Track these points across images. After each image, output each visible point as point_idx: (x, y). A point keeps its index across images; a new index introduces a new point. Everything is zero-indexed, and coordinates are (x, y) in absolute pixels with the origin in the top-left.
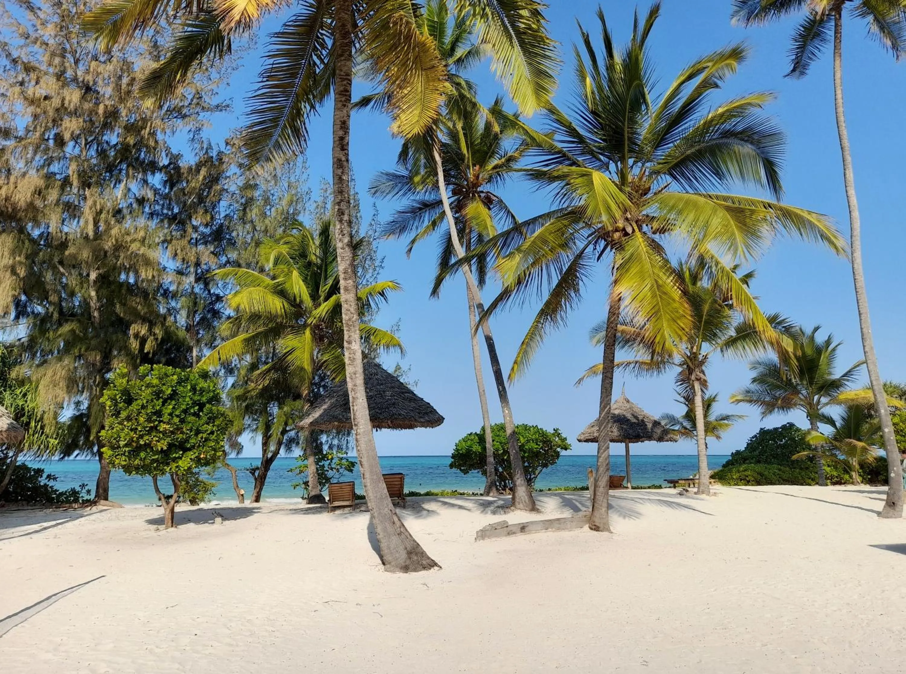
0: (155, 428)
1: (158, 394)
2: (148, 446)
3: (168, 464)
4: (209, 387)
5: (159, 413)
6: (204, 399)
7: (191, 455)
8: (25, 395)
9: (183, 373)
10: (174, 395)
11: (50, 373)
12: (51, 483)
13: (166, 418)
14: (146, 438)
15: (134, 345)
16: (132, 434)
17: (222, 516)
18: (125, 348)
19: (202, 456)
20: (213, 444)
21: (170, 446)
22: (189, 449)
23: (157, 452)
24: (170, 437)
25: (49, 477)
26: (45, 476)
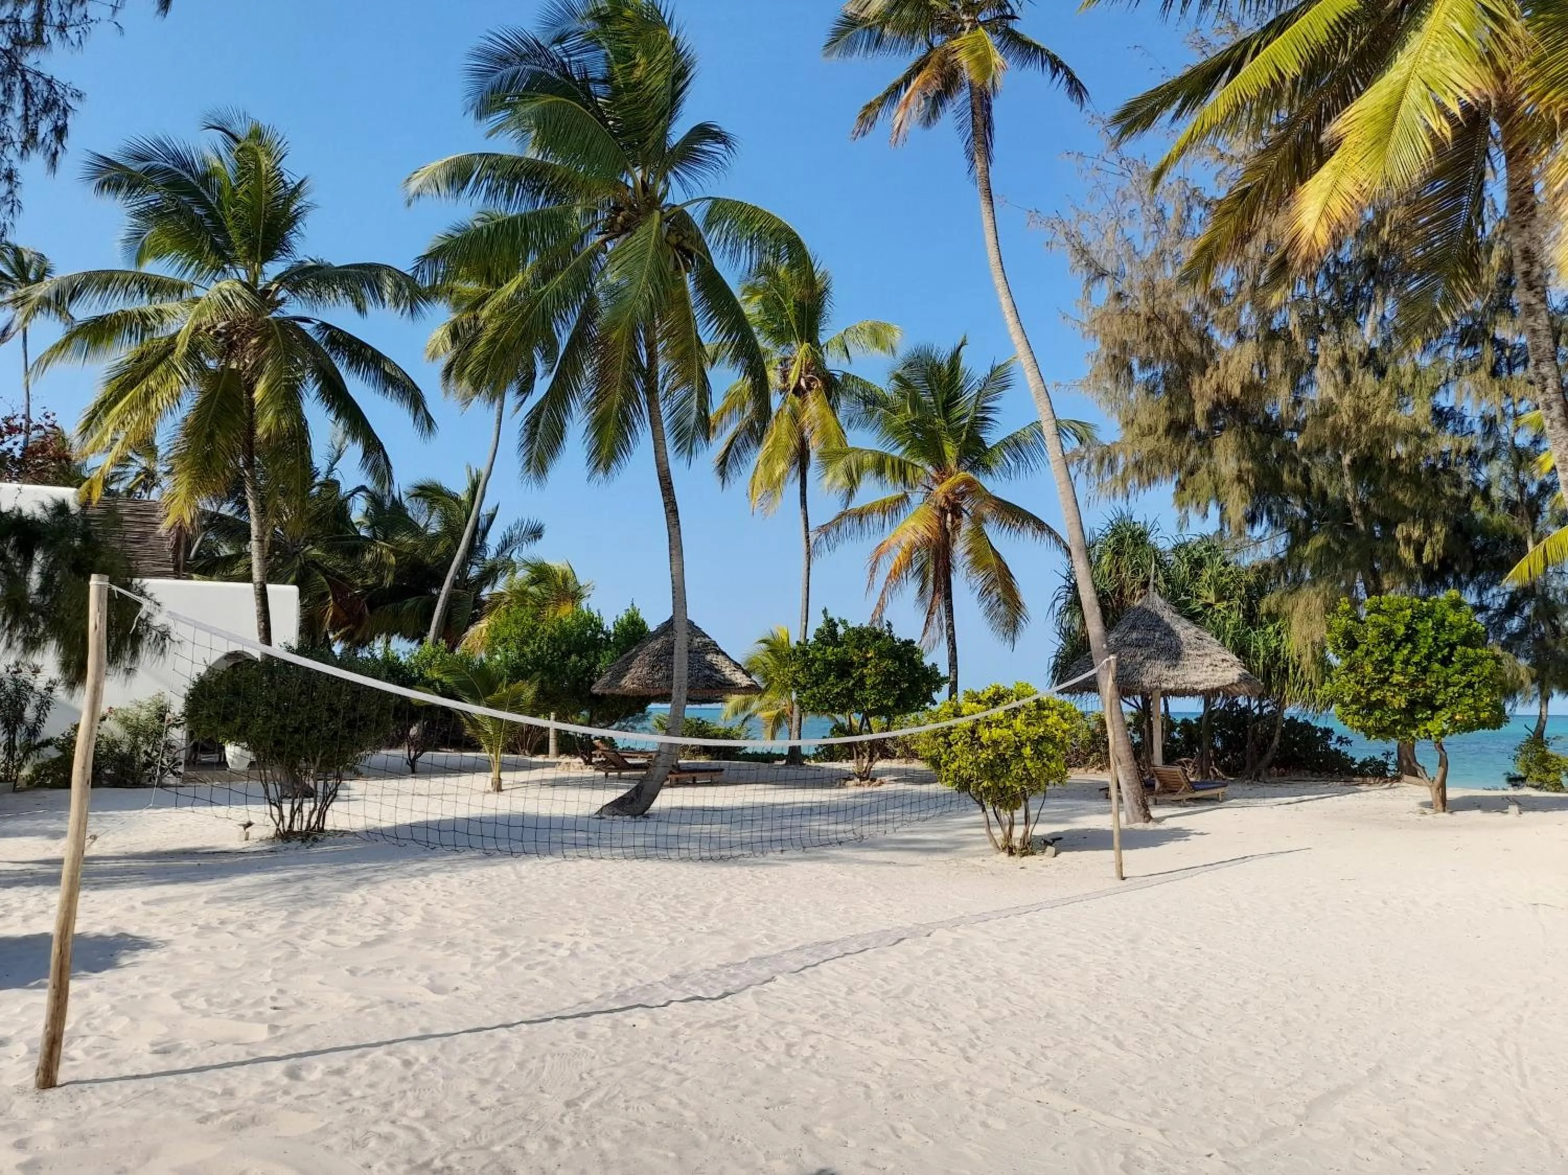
0: (1385, 681)
1: (1388, 635)
2: (1381, 703)
3: (1416, 727)
4: (1461, 620)
5: (1389, 661)
6: (1454, 638)
7: (1444, 714)
8: (1278, 633)
9: (1425, 604)
10: (1411, 636)
11: (1302, 603)
12: (1343, 748)
13: (1398, 666)
14: (1377, 692)
15: (1407, 554)
16: (1358, 688)
17: (1519, 804)
18: (1395, 562)
19: (1457, 717)
20: (1471, 701)
21: (1412, 703)
22: (1440, 708)
23: (1395, 711)
24: (1407, 691)
25: (1340, 739)
26: (1334, 738)
